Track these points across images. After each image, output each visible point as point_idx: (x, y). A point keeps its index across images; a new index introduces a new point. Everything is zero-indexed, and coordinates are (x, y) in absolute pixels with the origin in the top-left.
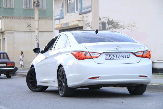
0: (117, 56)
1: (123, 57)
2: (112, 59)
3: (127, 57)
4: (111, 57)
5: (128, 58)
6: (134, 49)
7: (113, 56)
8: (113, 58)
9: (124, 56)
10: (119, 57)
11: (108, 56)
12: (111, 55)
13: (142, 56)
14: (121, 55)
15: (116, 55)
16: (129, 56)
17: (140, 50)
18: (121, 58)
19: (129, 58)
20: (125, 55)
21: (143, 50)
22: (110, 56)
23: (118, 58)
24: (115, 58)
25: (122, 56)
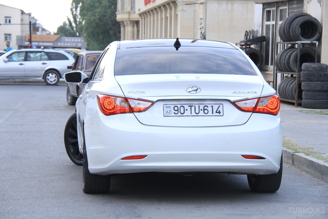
0: (193, 108)
1: (206, 111)
2: (179, 114)
3: (216, 112)
4: (178, 110)
5: (219, 113)
6: (235, 93)
7: (182, 108)
8: (182, 112)
9: (210, 109)
10: (197, 112)
11: (170, 107)
12: (179, 106)
13: (254, 110)
14: (202, 107)
15: (191, 106)
16: (220, 109)
17: (250, 96)
18: (202, 113)
19: (221, 114)
20: (212, 106)
21: (258, 95)
22: (176, 108)
23: (193, 113)
24: (187, 113)
25: (204, 110)
